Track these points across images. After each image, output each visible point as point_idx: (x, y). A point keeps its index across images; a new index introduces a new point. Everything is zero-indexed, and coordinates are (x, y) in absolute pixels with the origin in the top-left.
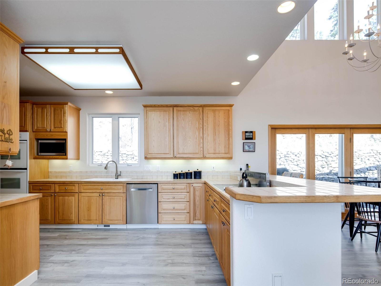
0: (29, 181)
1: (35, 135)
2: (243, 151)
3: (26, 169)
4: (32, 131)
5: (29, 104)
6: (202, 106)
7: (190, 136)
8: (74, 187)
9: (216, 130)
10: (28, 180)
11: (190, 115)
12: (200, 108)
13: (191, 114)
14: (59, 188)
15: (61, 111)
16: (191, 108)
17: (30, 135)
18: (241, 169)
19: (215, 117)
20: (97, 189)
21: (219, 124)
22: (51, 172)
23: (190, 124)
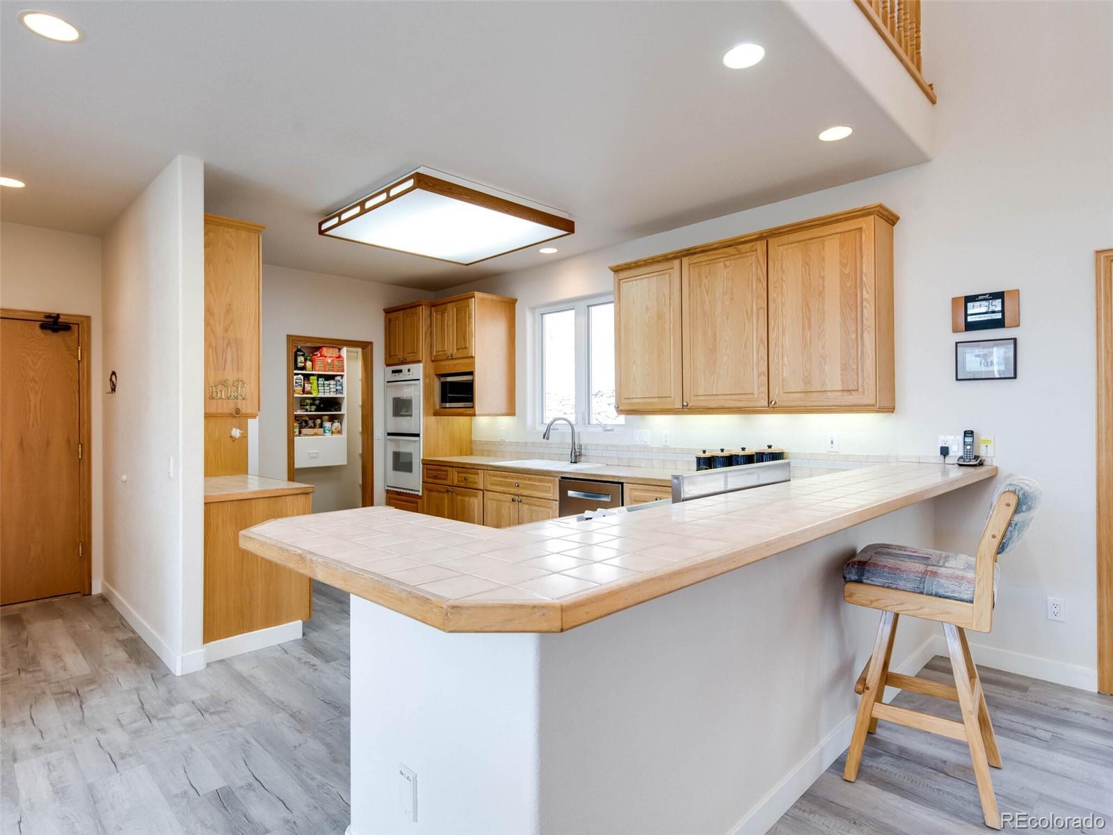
0: (423, 460)
1: (435, 367)
2: (957, 379)
3: (418, 435)
4: (429, 359)
5: (424, 307)
6: (765, 235)
7: (727, 338)
8: (477, 477)
9: (810, 312)
10: (422, 458)
11: (727, 273)
12: (759, 242)
13: (729, 269)
14: (458, 476)
15: (465, 313)
16: (730, 250)
17: (425, 368)
18: (945, 451)
19: (807, 264)
20: (509, 485)
21: (824, 287)
22: (475, 441)
23: (727, 303)
